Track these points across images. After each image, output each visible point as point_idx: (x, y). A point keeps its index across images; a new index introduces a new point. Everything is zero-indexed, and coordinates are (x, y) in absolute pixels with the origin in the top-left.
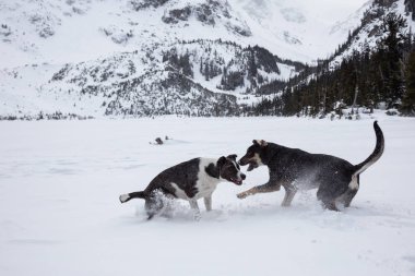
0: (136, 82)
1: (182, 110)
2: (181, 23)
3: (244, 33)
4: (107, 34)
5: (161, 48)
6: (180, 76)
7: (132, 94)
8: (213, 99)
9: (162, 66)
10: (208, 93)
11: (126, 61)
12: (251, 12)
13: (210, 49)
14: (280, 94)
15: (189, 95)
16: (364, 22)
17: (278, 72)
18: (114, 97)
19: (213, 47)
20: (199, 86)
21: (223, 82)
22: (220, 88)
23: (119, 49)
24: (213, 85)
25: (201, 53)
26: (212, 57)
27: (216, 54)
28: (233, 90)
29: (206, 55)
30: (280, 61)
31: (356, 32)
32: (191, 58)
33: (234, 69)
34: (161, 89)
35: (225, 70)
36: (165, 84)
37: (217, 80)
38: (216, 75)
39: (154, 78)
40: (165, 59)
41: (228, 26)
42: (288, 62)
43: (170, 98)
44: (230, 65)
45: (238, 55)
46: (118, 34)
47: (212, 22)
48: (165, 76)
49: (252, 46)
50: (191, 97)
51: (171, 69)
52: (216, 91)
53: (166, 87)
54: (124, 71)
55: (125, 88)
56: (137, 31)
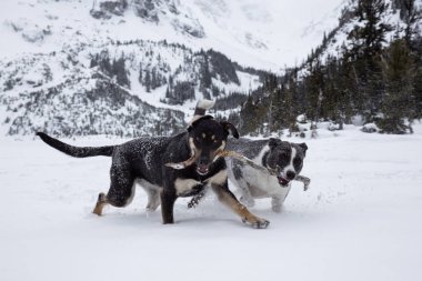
0: (53, 92)
1: (113, 129)
2: (115, 19)
3: (195, 34)
4: (16, 29)
5: (88, 50)
6: (112, 86)
7: (46, 108)
8: (154, 116)
9: (88, 72)
10: (149, 108)
11: (39, 65)
12: (205, 8)
13: (152, 53)
14: (238, 110)
15: (123, 110)
16: (342, 22)
17: (237, 82)
18: (21, 112)
19: (156, 50)
20: (137, 99)
21: (168, 95)
22: (164, 102)
23: (32, 49)
24: (156, 97)
25: (140, 57)
26: (154, 62)
27: (159, 58)
28: (181, 104)
29: (147, 60)
30: (241, 69)
31: (333, 34)
32: (127, 63)
33: (183, 78)
34: (85, 101)
35: (171, 79)
36: (91, 96)
37: (161, 92)
38: (159, 85)
39: (77, 87)
40: (93, 64)
41: (175, 24)
42: (251, 71)
43: (97, 113)
44: (177, 73)
45: (188, 61)
46: (30, 31)
47: (155, 18)
48: (92, 84)
49: (206, 50)
50: (126, 113)
51: (101, 77)
52: (158, 105)
53: (93, 99)
54: (37, 77)
55: (38, 99)
56: (56, 27)
